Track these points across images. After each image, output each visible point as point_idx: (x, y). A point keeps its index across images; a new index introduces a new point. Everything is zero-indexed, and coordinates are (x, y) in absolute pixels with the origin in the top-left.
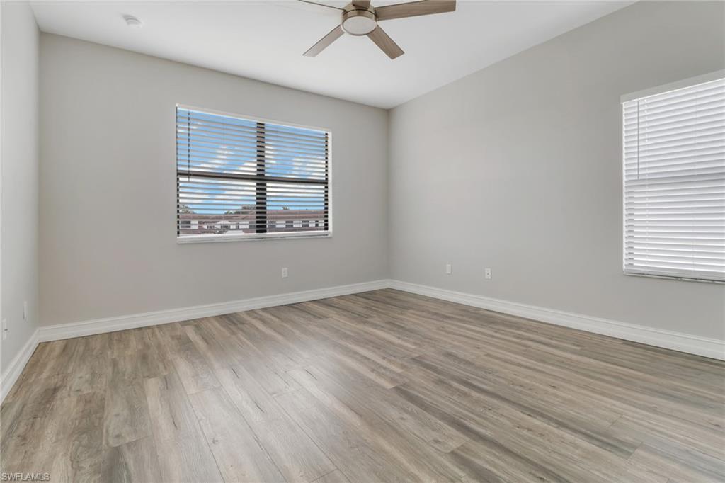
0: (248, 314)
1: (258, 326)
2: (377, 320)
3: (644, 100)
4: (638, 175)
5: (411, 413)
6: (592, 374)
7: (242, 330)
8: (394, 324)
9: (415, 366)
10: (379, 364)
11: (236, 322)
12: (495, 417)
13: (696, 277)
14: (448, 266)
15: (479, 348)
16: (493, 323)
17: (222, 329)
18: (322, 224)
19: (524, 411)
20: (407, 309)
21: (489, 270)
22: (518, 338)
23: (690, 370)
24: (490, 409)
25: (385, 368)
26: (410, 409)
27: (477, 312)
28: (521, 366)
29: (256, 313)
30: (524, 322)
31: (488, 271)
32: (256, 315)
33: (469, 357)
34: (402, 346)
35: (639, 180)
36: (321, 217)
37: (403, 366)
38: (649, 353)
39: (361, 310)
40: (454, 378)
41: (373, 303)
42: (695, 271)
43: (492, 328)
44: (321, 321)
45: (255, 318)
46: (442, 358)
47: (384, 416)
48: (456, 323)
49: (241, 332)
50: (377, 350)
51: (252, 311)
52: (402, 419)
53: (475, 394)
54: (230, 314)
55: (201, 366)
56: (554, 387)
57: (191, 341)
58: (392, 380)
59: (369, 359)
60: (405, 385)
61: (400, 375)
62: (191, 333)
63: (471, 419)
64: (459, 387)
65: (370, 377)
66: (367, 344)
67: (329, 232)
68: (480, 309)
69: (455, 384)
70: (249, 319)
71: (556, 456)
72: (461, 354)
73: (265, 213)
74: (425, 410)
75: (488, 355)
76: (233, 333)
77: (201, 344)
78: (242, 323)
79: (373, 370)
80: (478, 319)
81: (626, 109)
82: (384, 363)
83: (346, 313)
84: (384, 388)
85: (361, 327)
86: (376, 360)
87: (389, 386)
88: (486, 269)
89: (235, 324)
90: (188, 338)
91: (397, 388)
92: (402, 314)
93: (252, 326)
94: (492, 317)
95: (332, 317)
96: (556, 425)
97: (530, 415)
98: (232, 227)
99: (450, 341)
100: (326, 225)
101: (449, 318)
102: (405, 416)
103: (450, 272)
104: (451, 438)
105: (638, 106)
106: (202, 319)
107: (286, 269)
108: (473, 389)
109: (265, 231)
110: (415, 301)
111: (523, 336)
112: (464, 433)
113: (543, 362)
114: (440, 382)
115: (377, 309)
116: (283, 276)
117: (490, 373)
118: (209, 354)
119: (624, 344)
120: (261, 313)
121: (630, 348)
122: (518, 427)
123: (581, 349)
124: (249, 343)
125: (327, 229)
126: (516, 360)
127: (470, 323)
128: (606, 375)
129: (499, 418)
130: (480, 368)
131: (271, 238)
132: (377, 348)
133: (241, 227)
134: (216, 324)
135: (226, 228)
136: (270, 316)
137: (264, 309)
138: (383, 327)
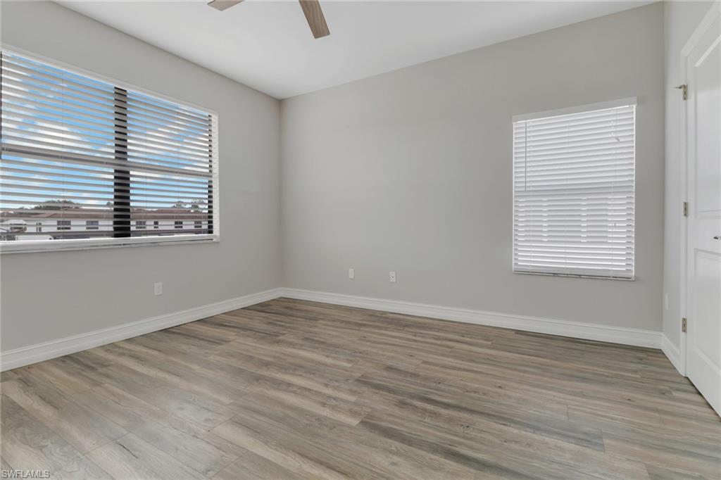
0: (107, 350)
1: (133, 368)
2: (288, 337)
3: (530, 122)
4: (526, 187)
5: (398, 453)
6: (518, 368)
7: (108, 376)
8: (313, 340)
9: (365, 389)
10: (324, 394)
11: (93, 365)
12: (479, 435)
13: (568, 272)
14: (351, 270)
15: (411, 356)
16: (406, 326)
17: (72, 379)
18: (205, 227)
19: (496, 421)
20: (316, 319)
21: (394, 273)
22: (437, 339)
23: (574, 351)
24: (468, 427)
25: (335, 399)
26: (394, 448)
27: (384, 316)
28: (459, 369)
29: (119, 347)
30: (430, 321)
31: (392, 274)
32: (121, 351)
33: (411, 369)
34: (335, 366)
35: (526, 191)
36: (204, 217)
37: (353, 392)
38: (539, 339)
39: (263, 327)
40: (412, 396)
41: (274, 317)
42: (567, 268)
43: (409, 332)
44: (221, 346)
45: (122, 354)
46: (385, 373)
47: (374, 467)
48: (373, 330)
49: (108, 380)
50: (312, 376)
51: (113, 345)
52: (394, 464)
53: (443, 411)
54: (77, 354)
55: (58, 450)
56: (500, 387)
57: (21, 408)
58: (353, 413)
59: (309, 390)
60: (370, 416)
61: (355, 404)
62: (18, 395)
63: (460, 444)
64: (424, 407)
65: (325, 414)
66: (295, 369)
67: (215, 237)
68: (384, 313)
69: (418, 404)
70: (111, 357)
71: (556, 466)
72: (401, 366)
73: (128, 210)
74: (410, 445)
75: (424, 362)
76: (96, 384)
77: (46, 412)
78: (104, 366)
79: (324, 405)
80: (389, 323)
81: (515, 128)
82: (329, 391)
83: (248, 333)
84: (350, 427)
85: (276, 348)
86: (320, 390)
87: (354, 422)
88: (391, 273)
89: (92, 369)
90: (13, 403)
91: (362, 422)
92: (316, 327)
93: (122, 367)
94: (400, 320)
95: (233, 340)
96: (532, 430)
97: (504, 424)
98: (29, 230)
99: (381, 352)
100: (211, 227)
101: (364, 325)
102: (395, 459)
103: (352, 277)
104: (458, 475)
105: (526, 127)
106: (29, 367)
107: (160, 284)
108: (439, 406)
109: (129, 236)
110: (318, 309)
111: (440, 336)
112: (465, 464)
113: (473, 361)
114: (402, 404)
115: (283, 324)
116: (156, 294)
117: (440, 383)
118: (66, 425)
119: (516, 333)
120: (127, 346)
121: (524, 337)
122: (505, 442)
123: (492, 343)
124: (129, 396)
125: (211, 232)
126: (451, 364)
127: (386, 329)
128: (528, 366)
129: (482, 435)
130: (426, 379)
131: (139, 245)
132: (311, 373)
133: (44, 230)
134: (57, 371)
135: (21, 230)
136: (145, 350)
137: (129, 340)
138: (302, 345)
